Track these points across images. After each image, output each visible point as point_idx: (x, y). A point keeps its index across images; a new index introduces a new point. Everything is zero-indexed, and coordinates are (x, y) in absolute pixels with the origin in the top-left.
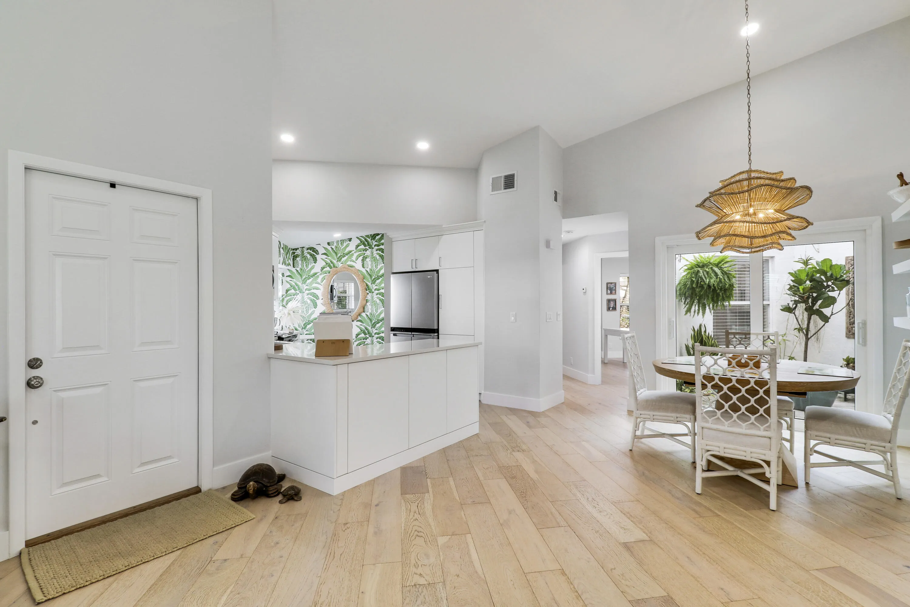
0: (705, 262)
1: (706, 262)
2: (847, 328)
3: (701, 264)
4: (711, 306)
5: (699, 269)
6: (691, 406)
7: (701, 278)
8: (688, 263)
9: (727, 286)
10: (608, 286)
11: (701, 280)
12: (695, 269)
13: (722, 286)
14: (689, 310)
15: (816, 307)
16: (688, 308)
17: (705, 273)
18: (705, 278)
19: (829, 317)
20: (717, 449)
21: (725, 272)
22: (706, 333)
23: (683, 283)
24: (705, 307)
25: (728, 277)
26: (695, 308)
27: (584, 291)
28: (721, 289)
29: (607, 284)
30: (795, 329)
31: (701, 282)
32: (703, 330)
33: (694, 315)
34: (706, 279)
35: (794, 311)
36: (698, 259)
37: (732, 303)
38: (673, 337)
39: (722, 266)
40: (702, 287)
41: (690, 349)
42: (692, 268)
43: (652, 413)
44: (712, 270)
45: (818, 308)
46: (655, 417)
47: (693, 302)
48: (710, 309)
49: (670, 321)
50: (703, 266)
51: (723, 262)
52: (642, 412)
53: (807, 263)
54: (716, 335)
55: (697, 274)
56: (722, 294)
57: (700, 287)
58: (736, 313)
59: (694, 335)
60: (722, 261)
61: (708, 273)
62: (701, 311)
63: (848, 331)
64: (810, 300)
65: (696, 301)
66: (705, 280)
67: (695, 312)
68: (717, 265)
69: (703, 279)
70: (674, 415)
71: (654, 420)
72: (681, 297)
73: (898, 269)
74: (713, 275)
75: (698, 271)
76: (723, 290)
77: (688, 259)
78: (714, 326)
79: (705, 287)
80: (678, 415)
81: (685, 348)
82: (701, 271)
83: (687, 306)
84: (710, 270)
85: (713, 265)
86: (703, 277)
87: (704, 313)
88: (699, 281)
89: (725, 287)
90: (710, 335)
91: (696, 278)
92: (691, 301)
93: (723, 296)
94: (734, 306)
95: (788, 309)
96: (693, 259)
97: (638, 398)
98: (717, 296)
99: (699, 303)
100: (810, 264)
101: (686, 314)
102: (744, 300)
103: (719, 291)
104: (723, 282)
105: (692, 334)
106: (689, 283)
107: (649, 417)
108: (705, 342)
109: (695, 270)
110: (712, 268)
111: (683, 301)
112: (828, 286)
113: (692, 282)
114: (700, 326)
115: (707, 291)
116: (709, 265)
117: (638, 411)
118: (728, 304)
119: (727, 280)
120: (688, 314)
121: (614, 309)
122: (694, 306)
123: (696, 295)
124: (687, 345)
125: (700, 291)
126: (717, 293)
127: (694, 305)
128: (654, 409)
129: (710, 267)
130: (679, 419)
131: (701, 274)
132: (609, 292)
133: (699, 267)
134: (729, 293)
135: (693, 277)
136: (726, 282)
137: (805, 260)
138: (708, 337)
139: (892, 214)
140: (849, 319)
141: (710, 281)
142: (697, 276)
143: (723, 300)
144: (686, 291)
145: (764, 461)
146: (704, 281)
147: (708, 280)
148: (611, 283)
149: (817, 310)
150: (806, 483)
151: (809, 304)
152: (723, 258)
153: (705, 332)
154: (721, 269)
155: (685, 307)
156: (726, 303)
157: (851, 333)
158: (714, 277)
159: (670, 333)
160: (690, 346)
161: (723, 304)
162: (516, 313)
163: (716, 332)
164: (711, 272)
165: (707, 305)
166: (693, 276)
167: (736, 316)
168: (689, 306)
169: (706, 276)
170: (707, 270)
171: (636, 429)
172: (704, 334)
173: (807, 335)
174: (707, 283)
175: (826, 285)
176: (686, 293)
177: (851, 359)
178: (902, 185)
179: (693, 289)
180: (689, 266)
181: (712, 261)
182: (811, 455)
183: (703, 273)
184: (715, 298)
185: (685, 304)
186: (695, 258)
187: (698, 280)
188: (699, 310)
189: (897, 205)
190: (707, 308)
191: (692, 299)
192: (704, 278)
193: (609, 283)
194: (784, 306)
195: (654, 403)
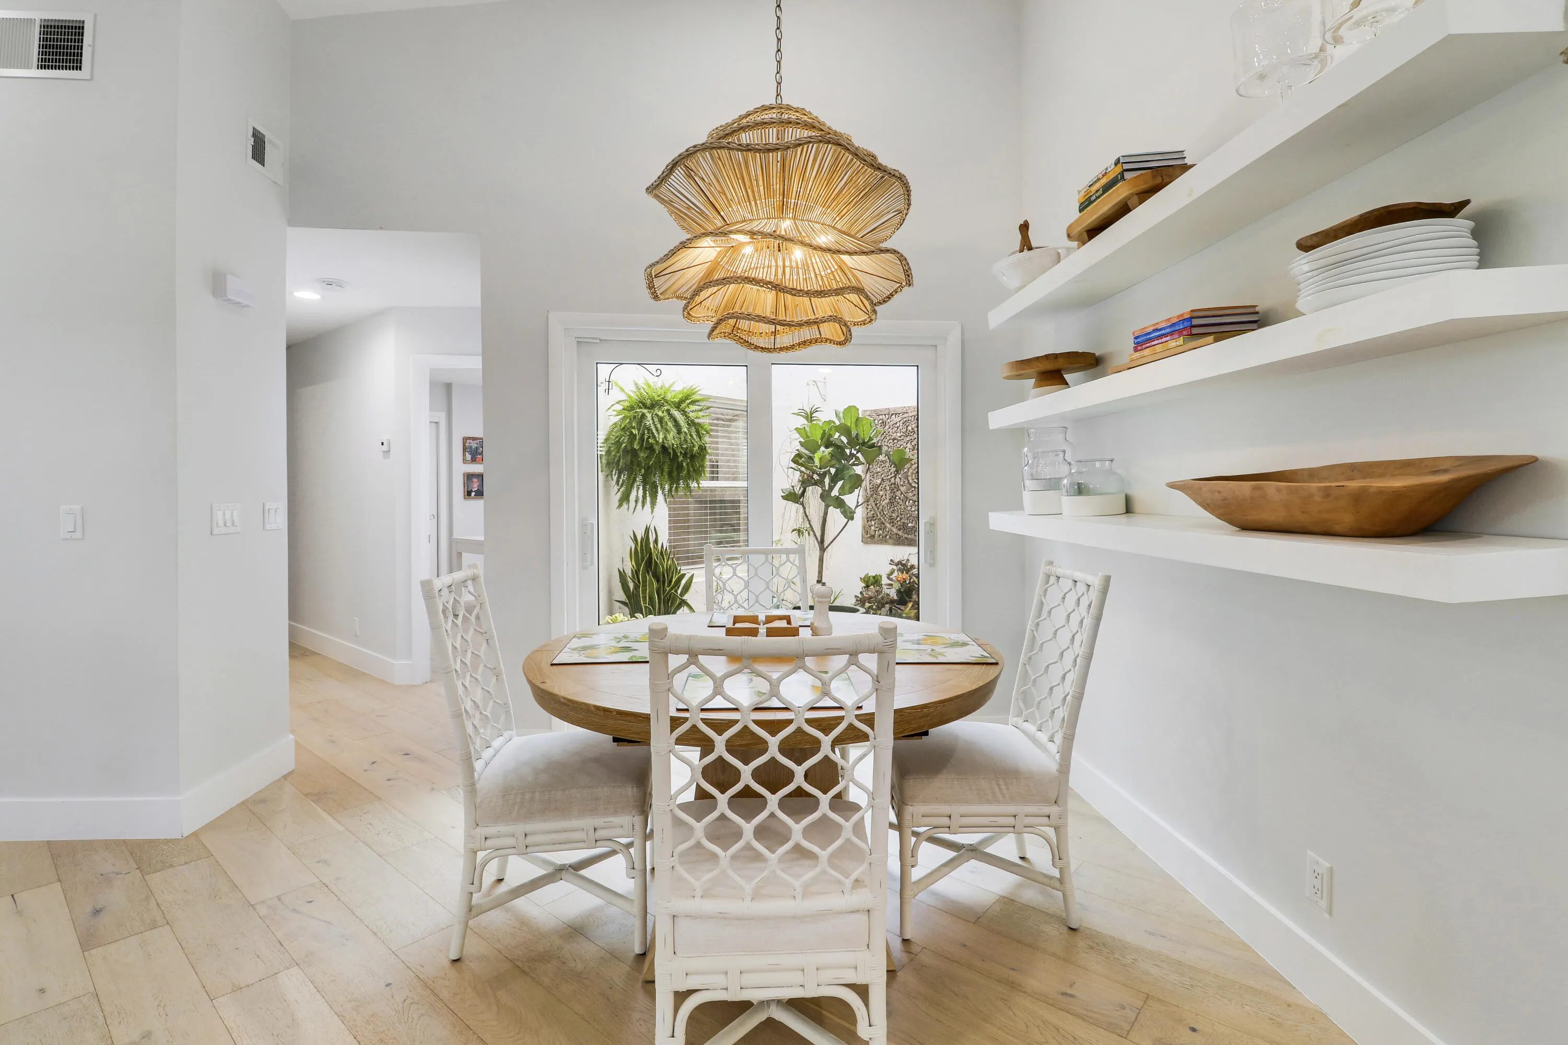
0: (657, 398)
1: (659, 398)
2: (864, 527)
3: (648, 402)
4: (667, 487)
5: (645, 411)
6: (635, 789)
7: (649, 430)
8: (624, 397)
9: (696, 449)
10: (467, 444)
11: (648, 433)
12: (639, 410)
13: (687, 448)
14: (625, 498)
15: (835, 492)
16: (623, 493)
17: (656, 420)
18: (657, 430)
19: (853, 509)
20: (720, 980)
21: (692, 421)
22: (657, 545)
23: (614, 438)
24: (657, 492)
25: (697, 431)
26: (637, 492)
27: (385, 448)
28: (685, 455)
29: (465, 439)
30: (793, 531)
31: (649, 437)
32: (652, 539)
33: (635, 509)
34: (659, 434)
35: (801, 500)
36: (642, 390)
37: (705, 484)
38: (592, 564)
39: (686, 410)
40: (650, 448)
41: (629, 579)
42: (631, 408)
43: (520, 828)
44: (669, 414)
45: (838, 494)
46: (530, 840)
47: (635, 480)
48: (665, 495)
49: (584, 526)
50: (653, 405)
51: (688, 401)
52: (492, 830)
53: (811, 417)
54: (675, 547)
55: (641, 422)
56: (688, 465)
57: (646, 448)
58: (705, 502)
59: (636, 549)
60: (687, 398)
61: (661, 420)
62: (648, 498)
63: (865, 532)
64: (827, 480)
65: (639, 478)
66: (656, 434)
67: (636, 501)
68: (678, 406)
69: (653, 433)
70: (588, 822)
71: (529, 849)
72: (609, 468)
73: (1000, 419)
74: (670, 424)
75: (643, 415)
76: (689, 456)
77: (624, 388)
78: (670, 528)
79: (657, 449)
80: (598, 821)
81: (618, 577)
82: (649, 416)
83: (622, 489)
84: (665, 414)
85: (670, 405)
86: (653, 427)
87: (653, 504)
88: (646, 437)
89: (692, 451)
90: (665, 548)
91: (639, 430)
92: (629, 478)
93: (689, 471)
94: (705, 490)
95: (793, 497)
96: (634, 389)
97: (478, 786)
98: (677, 469)
99: (645, 482)
100: (815, 418)
101: (620, 505)
102: (717, 479)
103: (681, 458)
104: (689, 441)
105: (631, 548)
106: (625, 441)
107: (510, 841)
108: (656, 562)
109: (636, 412)
110: (668, 411)
111: (615, 478)
112: (852, 455)
113: (632, 436)
114: (647, 530)
115: (659, 458)
116: (663, 405)
117: (478, 830)
118: (696, 485)
119: (695, 436)
120: (625, 505)
121: (480, 493)
122: (635, 489)
123: (639, 465)
124: (622, 571)
125: (647, 457)
126: (678, 463)
127: (635, 486)
128: (528, 815)
129: (666, 408)
130: (601, 833)
131: (649, 421)
132: (469, 457)
133: (645, 406)
134: (699, 463)
135: (634, 428)
136: (694, 439)
137: (809, 413)
138: (662, 553)
139: (990, 314)
140: (866, 513)
141: (665, 438)
142: (641, 425)
143: (689, 477)
144: (620, 457)
145: (852, 986)
146: (654, 437)
147: (661, 436)
148: (474, 439)
149: (837, 498)
150: (904, 940)
151: (825, 487)
152: (688, 393)
153: (656, 541)
154: (684, 413)
155: (619, 490)
156: (694, 485)
157: (868, 536)
158: (674, 429)
159: (584, 554)
160: (629, 573)
161: (688, 484)
162: (82, 508)
163: (675, 541)
164: (667, 418)
165: (659, 488)
166: (634, 425)
167: (706, 508)
168: (627, 488)
169: (659, 426)
170: (660, 414)
171: (472, 888)
172: (654, 547)
173: (822, 542)
174: (661, 441)
175: (848, 454)
176: (619, 461)
177: (871, 578)
178: (1021, 251)
179: (634, 453)
180: (627, 404)
181: (669, 397)
182: (912, 866)
183: (652, 419)
184: (675, 474)
185: (618, 485)
186: (637, 387)
187: (643, 434)
188: (644, 497)
189: (1005, 294)
190: (660, 492)
191: (632, 473)
192: (654, 431)
193: (469, 438)
194: (786, 490)
195: (528, 796)
